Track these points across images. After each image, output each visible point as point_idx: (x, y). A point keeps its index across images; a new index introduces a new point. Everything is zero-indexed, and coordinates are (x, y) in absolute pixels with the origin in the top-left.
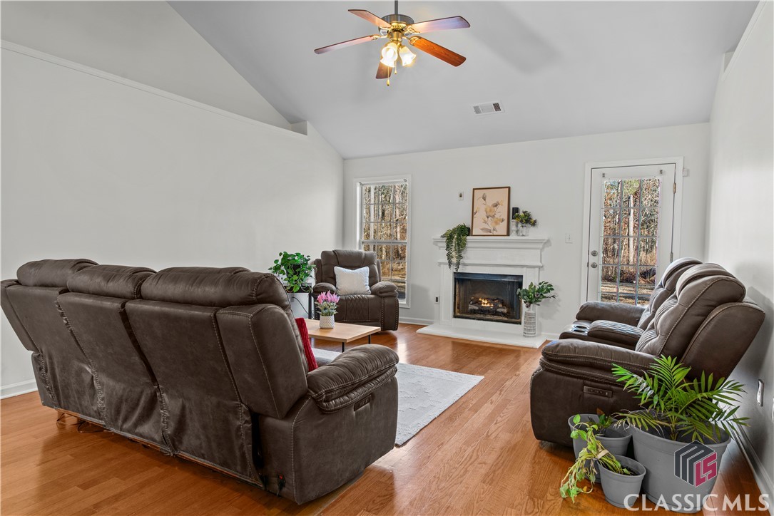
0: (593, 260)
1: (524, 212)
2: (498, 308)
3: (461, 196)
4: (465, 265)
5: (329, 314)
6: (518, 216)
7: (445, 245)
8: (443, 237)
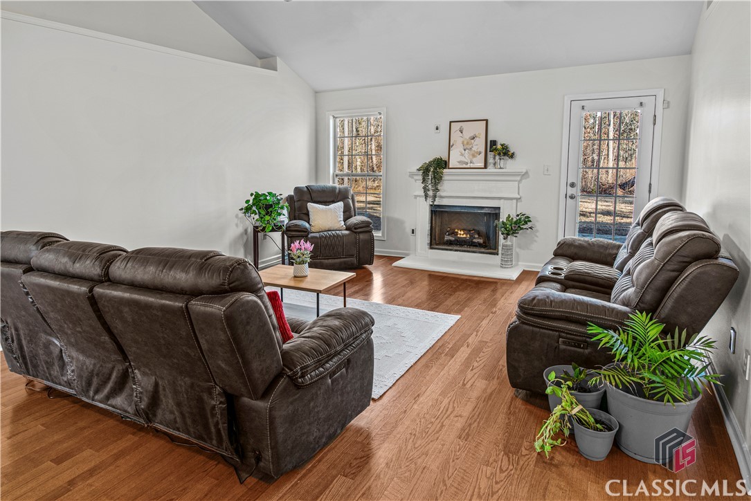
0: (571, 191)
1: (502, 145)
2: (475, 238)
3: (437, 129)
4: (441, 197)
5: (303, 262)
6: (496, 149)
7: (421, 178)
8: (419, 170)
